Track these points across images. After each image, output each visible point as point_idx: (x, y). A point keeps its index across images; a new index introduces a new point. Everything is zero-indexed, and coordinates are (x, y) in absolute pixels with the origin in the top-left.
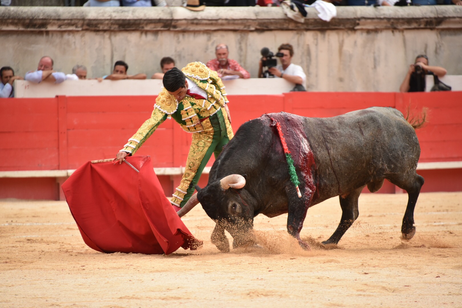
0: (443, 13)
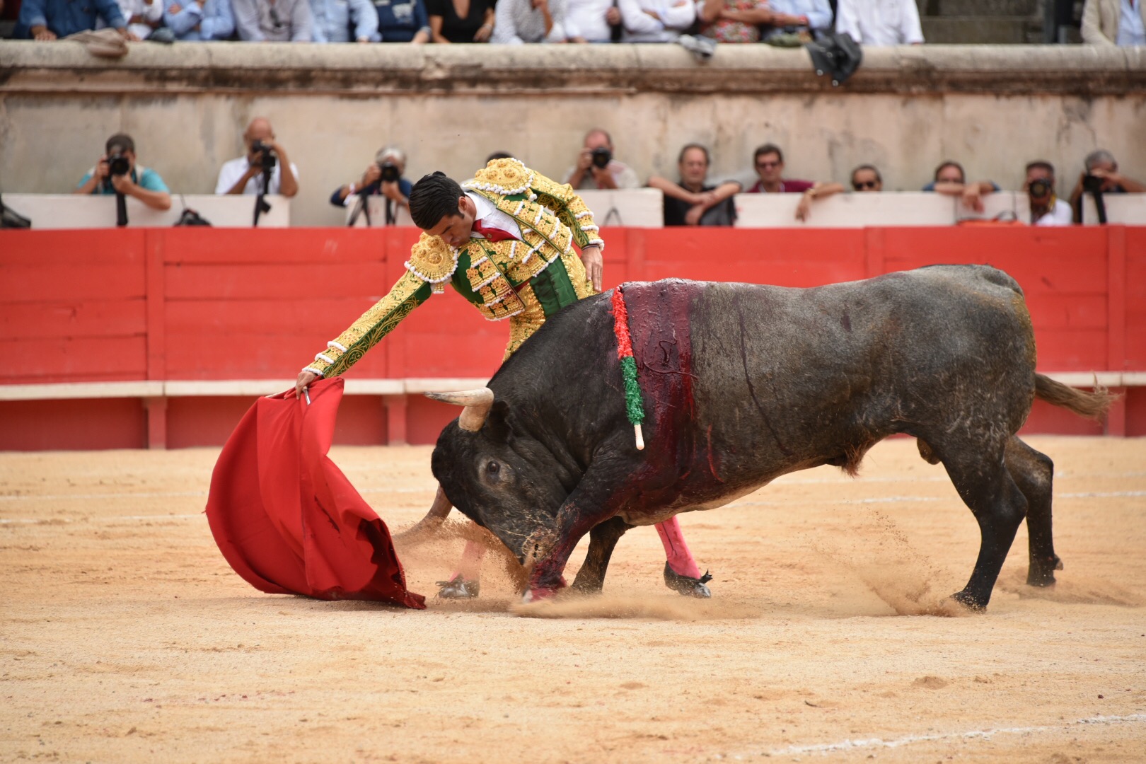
0: (11, 57)
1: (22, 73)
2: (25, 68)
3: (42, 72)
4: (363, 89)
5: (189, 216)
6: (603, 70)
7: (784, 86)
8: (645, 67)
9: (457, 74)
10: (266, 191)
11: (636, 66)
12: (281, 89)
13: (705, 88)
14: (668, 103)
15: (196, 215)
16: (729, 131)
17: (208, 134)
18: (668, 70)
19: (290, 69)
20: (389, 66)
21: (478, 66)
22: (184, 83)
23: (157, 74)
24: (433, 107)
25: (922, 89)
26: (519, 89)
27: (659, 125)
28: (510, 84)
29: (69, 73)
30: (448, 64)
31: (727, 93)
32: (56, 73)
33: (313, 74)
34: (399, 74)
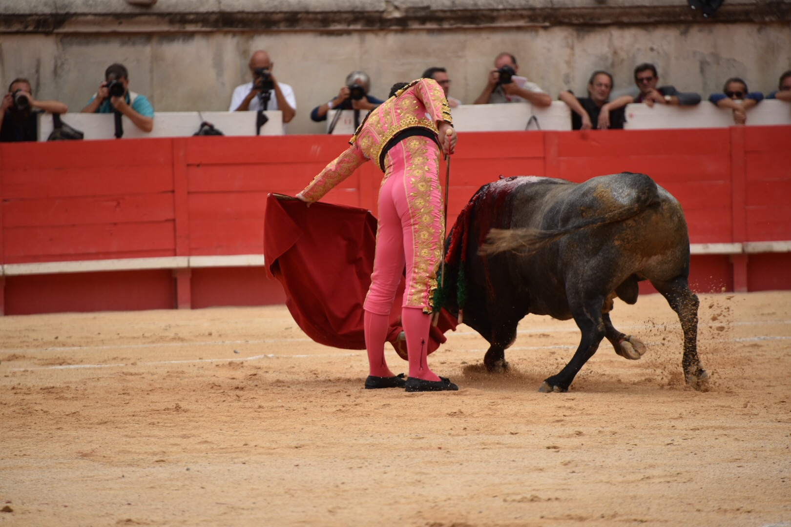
0: (65, 6)
1: (74, 18)
2: (76, 14)
3: (90, 18)
4: (338, 27)
5: (206, 128)
6: (524, 9)
7: (665, 19)
8: (556, 6)
9: (411, 14)
10: (265, 109)
11: (549, 6)
12: (275, 28)
13: (603, 21)
14: (575, 33)
15: (211, 127)
16: (623, 55)
17: (218, 64)
18: (574, 8)
19: (281, 12)
20: (358, 9)
21: (427, 8)
22: (200, 25)
23: (178, 17)
24: (392, 40)
25: (773, 19)
26: (459, 25)
27: (568, 51)
28: (452, 22)
29: (110, 18)
30: (404, 6)
31: (621, 25)
32: (100, 18)
33: (299, 16)
34: (366, 15)
